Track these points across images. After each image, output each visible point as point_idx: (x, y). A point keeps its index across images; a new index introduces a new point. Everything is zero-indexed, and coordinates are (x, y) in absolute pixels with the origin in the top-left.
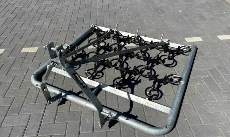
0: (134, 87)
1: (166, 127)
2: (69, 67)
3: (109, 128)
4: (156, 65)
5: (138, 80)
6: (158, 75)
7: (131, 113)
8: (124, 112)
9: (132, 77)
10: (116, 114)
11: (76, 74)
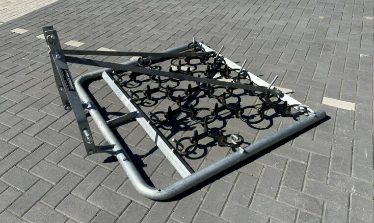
0: (177, 132)
1: (160, 190)
2: (60, 59)
3: (103, 163)
4: (235, 118)
5: (191, 127)
6: (225, 131)
7: (142, 159)
8: (136, 155)
9: (188, 120)
10: (119, 149)
11: (66, 72)
